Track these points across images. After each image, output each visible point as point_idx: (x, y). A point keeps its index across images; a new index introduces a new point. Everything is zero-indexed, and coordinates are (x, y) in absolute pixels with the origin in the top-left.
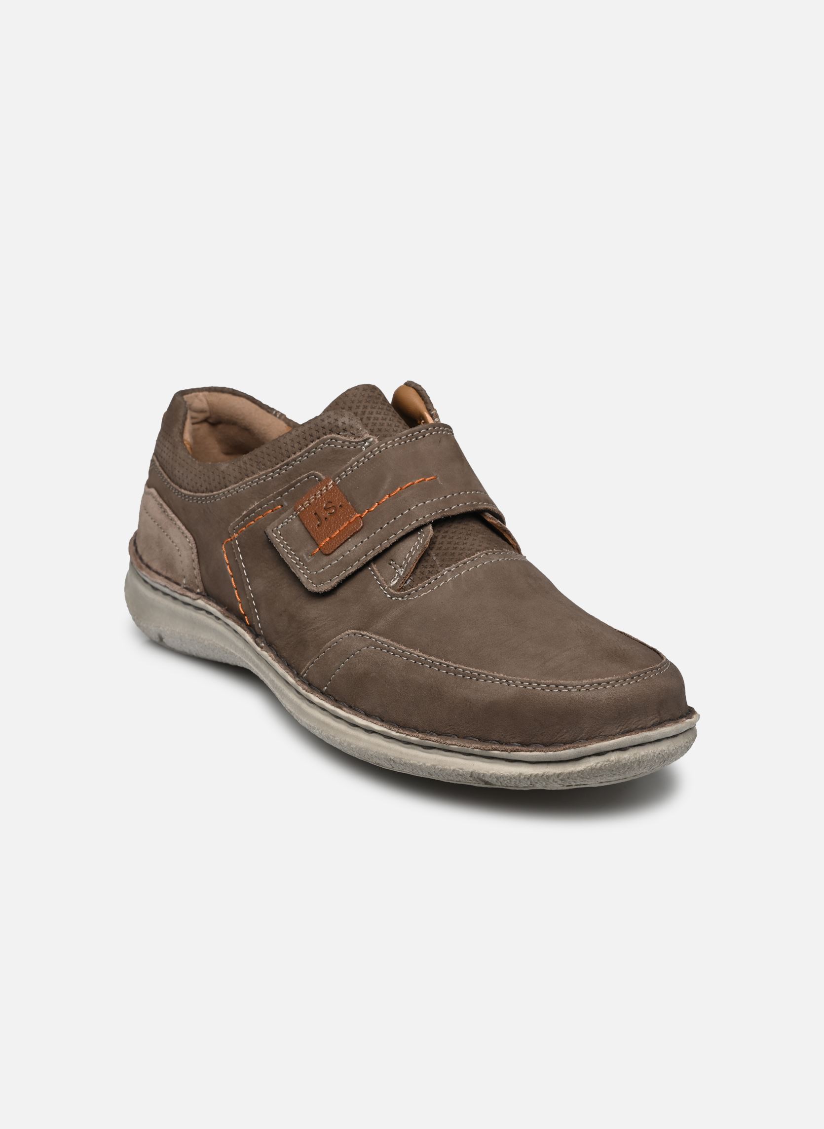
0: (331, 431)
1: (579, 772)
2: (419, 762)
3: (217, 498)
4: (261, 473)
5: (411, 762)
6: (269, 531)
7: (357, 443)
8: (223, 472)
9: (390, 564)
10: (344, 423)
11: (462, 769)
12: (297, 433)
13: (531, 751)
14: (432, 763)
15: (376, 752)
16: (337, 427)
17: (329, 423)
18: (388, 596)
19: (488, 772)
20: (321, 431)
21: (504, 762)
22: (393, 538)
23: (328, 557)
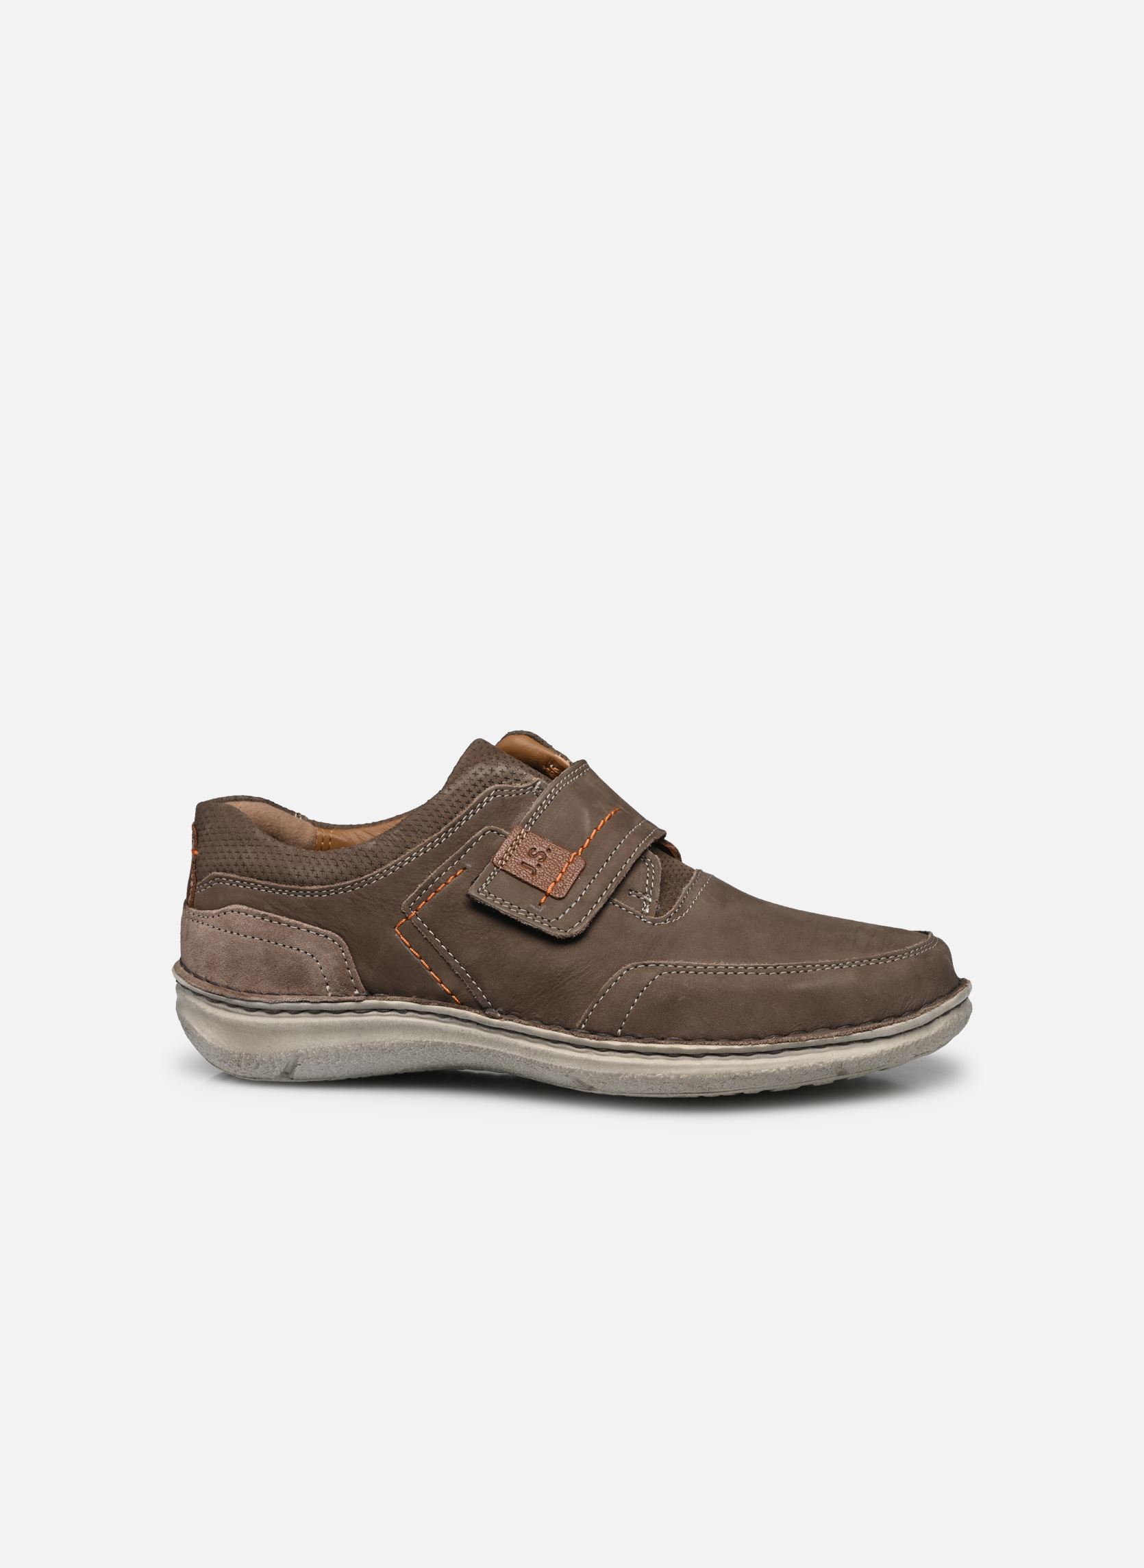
0: (491, 783)
1: (933, 1035)
2: (772, 1070)
3: (372, 880)
4: (426, 841)
5: (763, 1071)
6: (473, 893)
7: (525, 788)
8: (372, 851)
9: (630, 894)
10: (502, 772)
11: (822, 1063)
12: (450, 792)
13: (892, 1024)
14: (787, 1066)
15: (716, 1074)
16: (496, 776)
17: (486, 775)
18: (649, 922)
19: (851, 1058)
20: (480, 786)
21: (862, 1044)
22: (626, 868)
23: (563, 901)
